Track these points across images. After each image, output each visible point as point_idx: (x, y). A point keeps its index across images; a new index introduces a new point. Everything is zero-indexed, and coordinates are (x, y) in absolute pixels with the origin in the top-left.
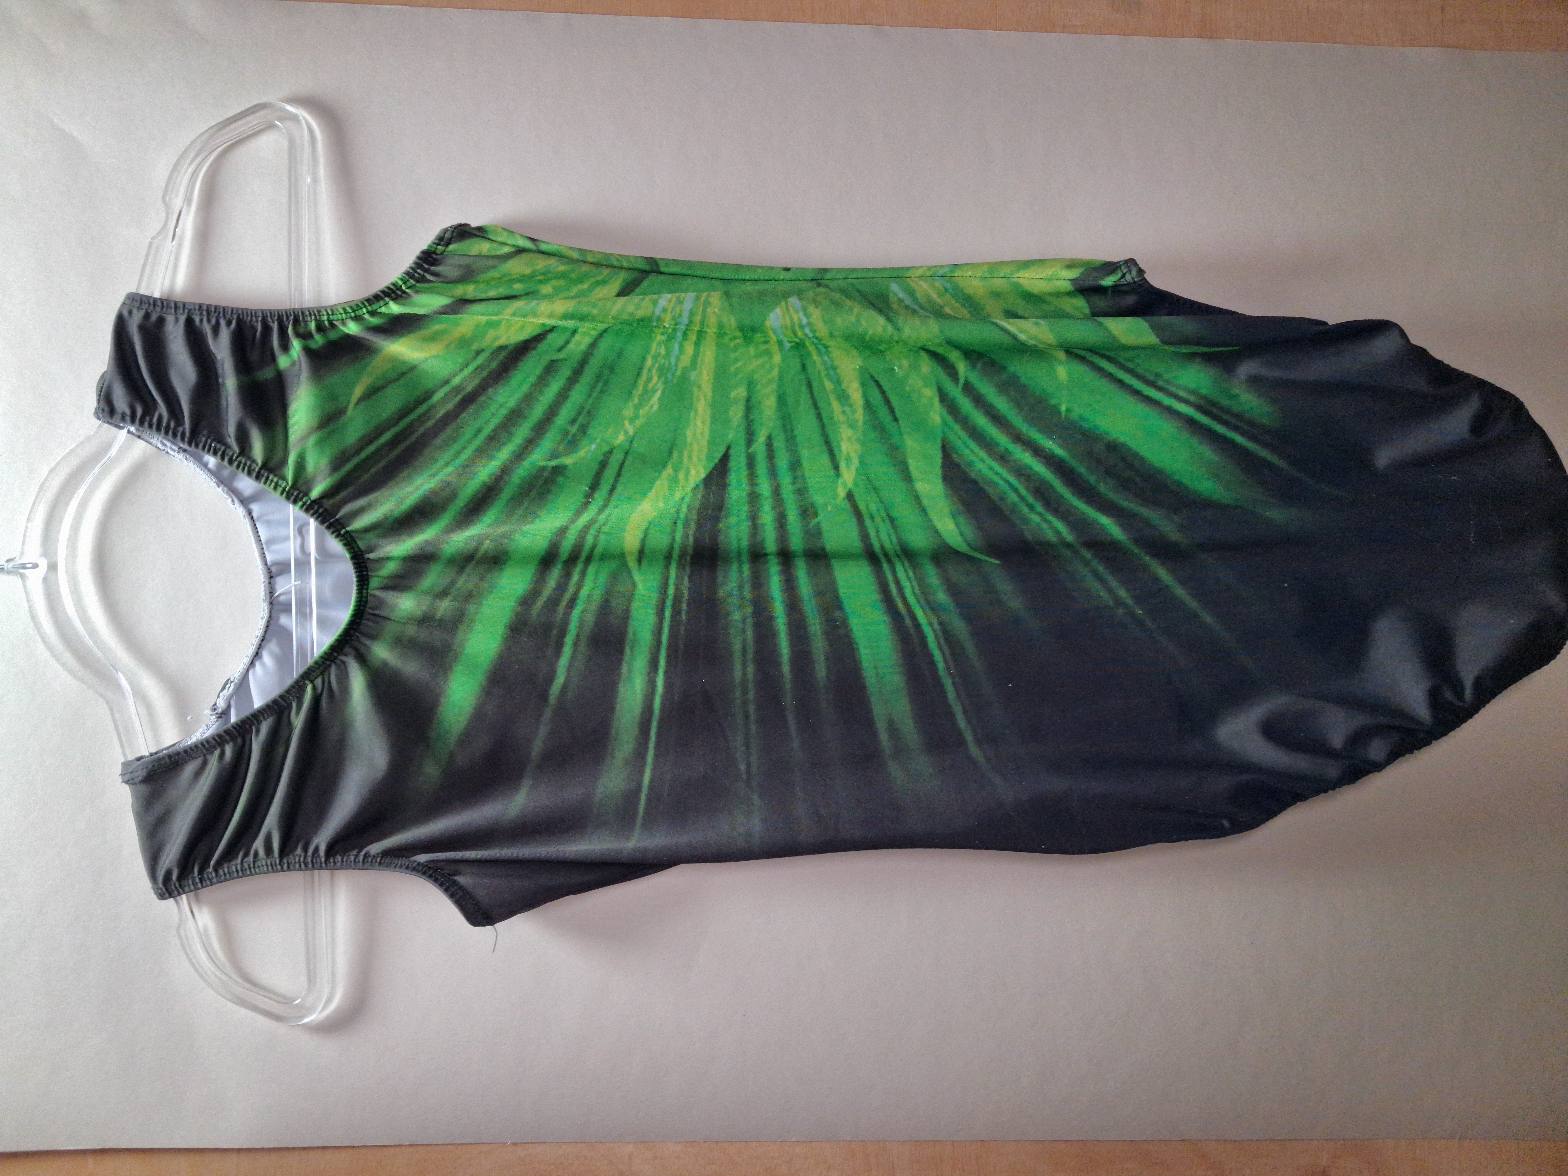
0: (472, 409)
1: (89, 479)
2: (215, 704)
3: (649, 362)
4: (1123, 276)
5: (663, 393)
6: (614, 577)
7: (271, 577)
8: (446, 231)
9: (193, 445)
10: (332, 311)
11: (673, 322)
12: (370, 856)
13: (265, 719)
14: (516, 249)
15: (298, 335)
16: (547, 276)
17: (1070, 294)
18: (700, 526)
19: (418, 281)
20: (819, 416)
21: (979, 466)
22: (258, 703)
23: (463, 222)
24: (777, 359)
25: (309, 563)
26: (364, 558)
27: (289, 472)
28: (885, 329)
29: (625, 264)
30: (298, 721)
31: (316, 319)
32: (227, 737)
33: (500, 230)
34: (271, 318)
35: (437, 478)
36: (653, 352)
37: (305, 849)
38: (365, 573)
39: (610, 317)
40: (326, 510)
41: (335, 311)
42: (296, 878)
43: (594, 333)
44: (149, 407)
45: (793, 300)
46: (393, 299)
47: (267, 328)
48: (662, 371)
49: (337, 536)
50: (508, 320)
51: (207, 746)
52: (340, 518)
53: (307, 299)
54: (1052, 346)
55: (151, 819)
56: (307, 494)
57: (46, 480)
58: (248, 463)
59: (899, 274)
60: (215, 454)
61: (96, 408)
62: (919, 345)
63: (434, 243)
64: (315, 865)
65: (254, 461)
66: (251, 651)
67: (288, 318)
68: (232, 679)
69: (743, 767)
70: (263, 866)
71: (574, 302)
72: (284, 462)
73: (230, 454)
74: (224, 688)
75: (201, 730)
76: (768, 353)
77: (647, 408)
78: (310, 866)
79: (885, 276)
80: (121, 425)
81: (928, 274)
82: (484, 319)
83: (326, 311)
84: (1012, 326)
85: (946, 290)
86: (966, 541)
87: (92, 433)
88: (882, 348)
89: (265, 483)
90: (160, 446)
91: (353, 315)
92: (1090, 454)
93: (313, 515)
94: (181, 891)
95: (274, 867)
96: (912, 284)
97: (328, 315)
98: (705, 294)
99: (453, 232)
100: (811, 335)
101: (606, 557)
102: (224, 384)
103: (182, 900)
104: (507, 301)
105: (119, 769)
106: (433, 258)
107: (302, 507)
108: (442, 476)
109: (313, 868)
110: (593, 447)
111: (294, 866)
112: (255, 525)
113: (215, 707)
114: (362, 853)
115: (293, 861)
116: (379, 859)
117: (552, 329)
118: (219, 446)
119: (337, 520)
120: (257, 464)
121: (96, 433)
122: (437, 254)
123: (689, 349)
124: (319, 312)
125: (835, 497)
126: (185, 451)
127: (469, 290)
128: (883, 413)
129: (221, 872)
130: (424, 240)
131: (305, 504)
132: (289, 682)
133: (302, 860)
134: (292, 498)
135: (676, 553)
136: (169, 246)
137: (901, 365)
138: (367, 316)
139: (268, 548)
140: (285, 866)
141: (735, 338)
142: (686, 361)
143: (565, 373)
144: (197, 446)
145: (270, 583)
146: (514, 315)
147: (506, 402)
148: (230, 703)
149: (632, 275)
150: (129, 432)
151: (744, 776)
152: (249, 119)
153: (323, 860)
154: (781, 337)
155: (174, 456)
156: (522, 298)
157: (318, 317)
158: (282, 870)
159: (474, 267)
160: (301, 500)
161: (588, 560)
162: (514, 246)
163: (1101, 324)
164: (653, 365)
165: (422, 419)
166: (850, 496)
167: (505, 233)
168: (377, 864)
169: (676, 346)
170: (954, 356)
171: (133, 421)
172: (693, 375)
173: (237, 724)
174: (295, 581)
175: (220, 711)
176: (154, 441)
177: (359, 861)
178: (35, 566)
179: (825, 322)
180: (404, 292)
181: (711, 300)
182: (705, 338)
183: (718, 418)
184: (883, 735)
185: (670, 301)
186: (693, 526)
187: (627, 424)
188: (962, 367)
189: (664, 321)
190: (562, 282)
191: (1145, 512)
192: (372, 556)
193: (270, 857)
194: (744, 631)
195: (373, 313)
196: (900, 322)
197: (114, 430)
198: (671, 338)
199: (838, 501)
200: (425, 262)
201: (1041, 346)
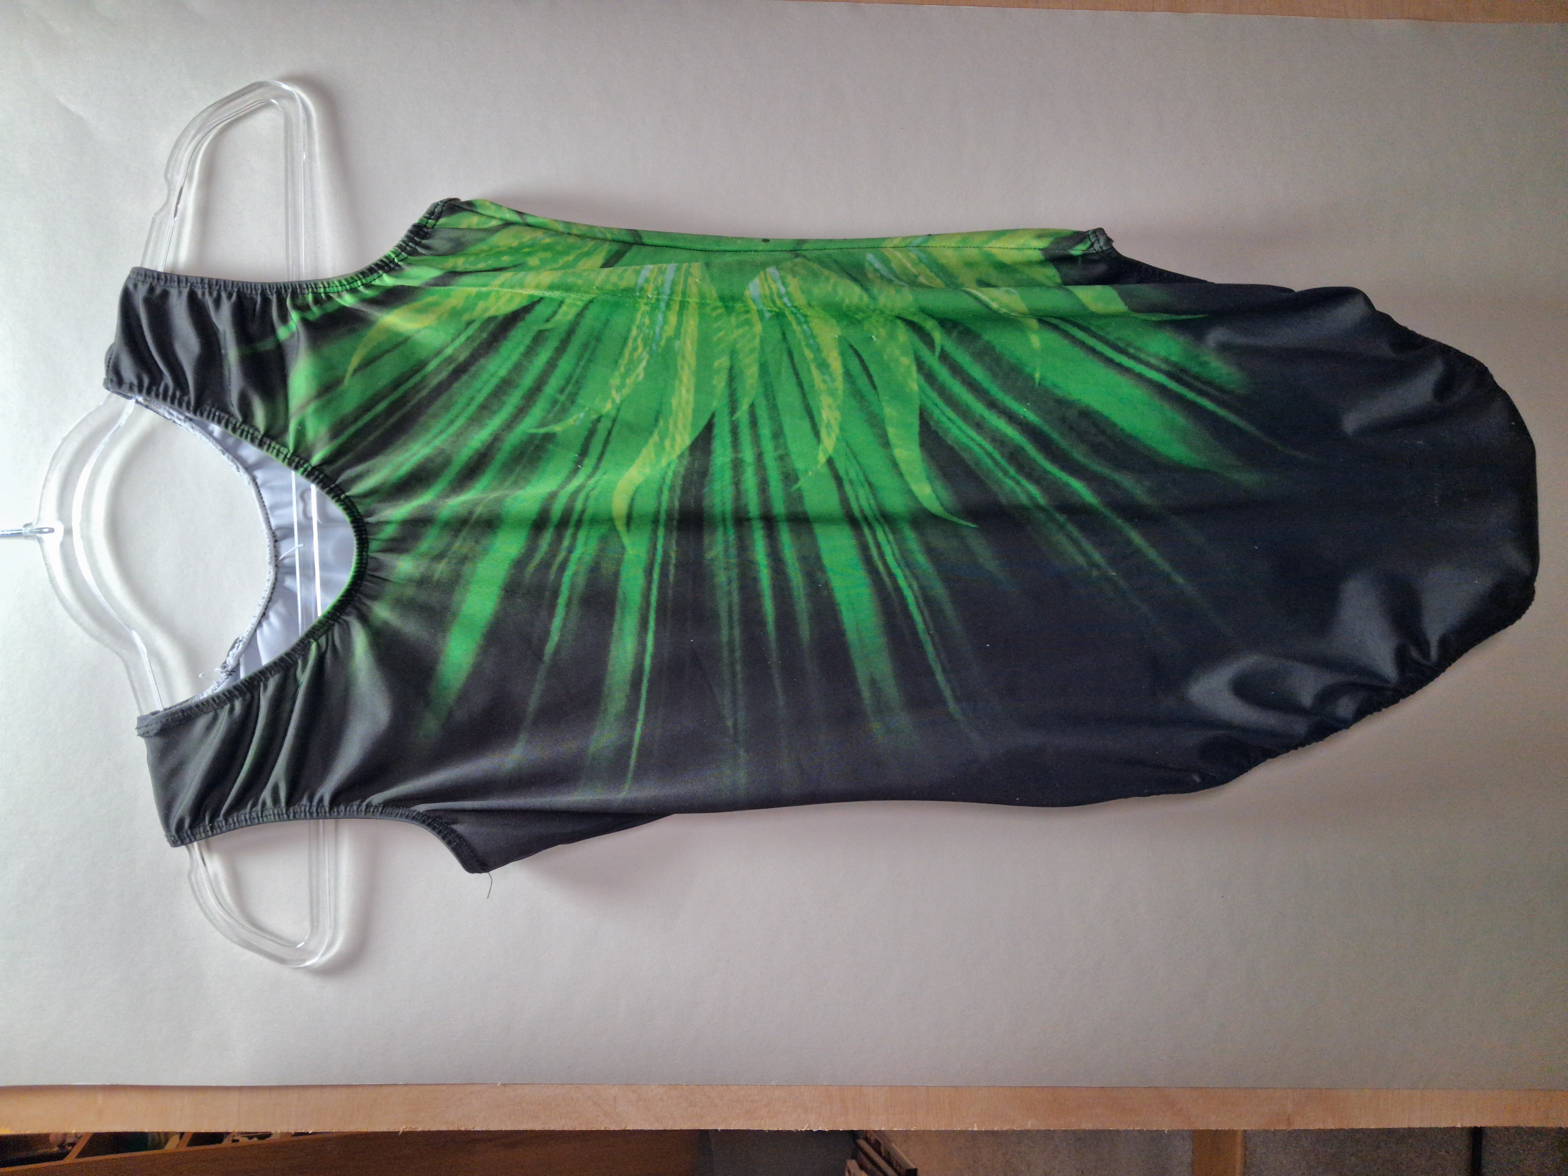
0: (464, 378)
1: (101, 447)
2: (225, 662)
3: (634, 332)
4: (1092, 245)
5: (648, 362)
6: (604, 539)
7: (276, 541)
8: (436, 205)
9: (198, 413)
10: (329, 284)
11: (656, 292)
12: (372, 806)
13: (272, 676)
14: (504, 222)
15: (296, 307)
16: (533, 248)
17: (1041, 263)
18: (685, 491)
19: (410, 254)
20: (800, 384)
21: (955, 431)
22: (265, 660)
23: (453, 197)
24: (758, 328)
25: (311, 528)
26: (363, 522)
27: (291, 439)
28: (861, 298)
29: (609, 236)
30: (304, 677)
31: (313, 293)
32: (237, 693)
33: (488, 204)
34: (270, 291)
35: (432, 445)
36: (637, 323)
37: (311, 800)
38: (364, 536)
39: (595, 287)
40: (326, 476)
41: (331, 284)
42: (301, 827)
43: (580, 304)
44: (156, 378)
45: (771, 270)
46: (387, 272)
47: (266, 301)
48: (645, 341)
49: (337, 501)
50: (498, 292)
51: (217, 701)
52: (341, 483)
53: (304, 272)
54: (1024, 315)
55: (165, 770)
56: (307, 460)
57: (59, 449)
58: (251, 431)
59: (875, 245)
60: (219, 422)
61: (105, 379)
62: (894, 314)
63: (425, 217)
64: (320, 815)
65: (257, 429)
66: (258, 611)
67: (286, 291)
68: (241, 639)
69: (729, 723)
70: (270, 815)
71: (559, 273)
72: (285, 429)
73: (234, 422)
74: (233, 647)
75: (212, 687)
76: (748, 322)
77: (633, 377)
78: (315, 815)
79: (861, 246)
80: (129, 395)
81: (903, 245)
82: (474, 290)
83: (323, 283)
84: (984, 295)
85: (920, 260)
86: (942, 505)
87: (101, 403)
88: (859, 317)
89: (268, 450)
90: (167, 415)
91: (348, 287)
92: (1063, 420)
93: (313, 481)
94: (193, 839)
95: (281, 816)
96: (887, 253)
97: (325, 287)
98: (685, 265)
99: (443, 206)
100: (789, 305)
101: (595, 521)
102: (227, 355)
103: (193, 847)
104: (495, 273)
105: (135, 723)
106: (424, 232)
107: (303, 473)
108: (437, 442)
109: (318, 817)
110: (582, 415)
111: (300, 816)
112: (259, 491)
113: (225, 665)
114: (365, 804)
115: (299, 811)
116: (380, 809)
117: (541, 299)
118: (222, 415)
119: (337, 486)
120: (259, 432)
121: (105, 403)
122: (428, 228)
123: (673, 319)
124: (315, 285)
125: (816, 462)
126: (191, 420)
127: (459, 262)
128: (862, 381)
129: (230, 820)
130: (416, 214)
131: (306, 469)
132: (294, 640)
133: (307, 809)
134: (294, 464)
135: (663, 517)
136: (172, 222)
137: (879, 333)
138: (361, 288)
139: (272, 512)
140: (291, 815)
141: (715, 308)
142: (669, 330)
143: (552, 344)
144: (202, 415)
145: (275, 547)
146: (502, 285)
147: (497, 372)
148: (239, 661)
149: (615, 247)
150: (137, 402)
151: (731, 731)
152: (246, 97)
153: (327, 809)
154: (761, 307)
155: (180, 425)
156: (510, 269)
157: (315, 290)
158: (289, 819)
159: (463, 240)
160: (302, 466)
161: (579, 524)
162: (501, 219)
163: (1070, 292)
164: (638, 335)
165: (416, 388)
166: (830, 462)
167: (493, 207)
168: (379, 813)
169: (660, 317)
170: (930, 325)
171: (140, 391)
172: (677, 344)
173: (246, 680)
174: (299, 544)
175: (230, 668)
176: (161, 411)
177: (361, 811)
178: (52, 531)
179: (803, 292)
180: (397, 265)
181: (693, 270)
182: (687, 308)
183: (702, 386)
184: (866, 694)
185: (652, 271)
186: (678, 492)
187: (614, 392)
188: (938, 336)
189: (647, 292)
190: (548, 255)
191: (1117, 476)
192: (370, 520)
193: (277, 806)
194: (729, 593)
195: (368, 286)
196: (875, 291)
197: (122, 399)
198: (654, 308)
199: (819, 467)
200: (416, 236)
201: (1013, 314)
